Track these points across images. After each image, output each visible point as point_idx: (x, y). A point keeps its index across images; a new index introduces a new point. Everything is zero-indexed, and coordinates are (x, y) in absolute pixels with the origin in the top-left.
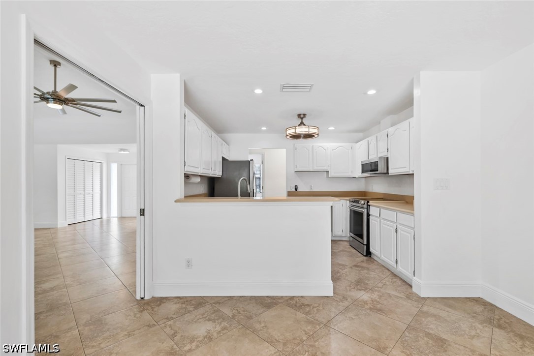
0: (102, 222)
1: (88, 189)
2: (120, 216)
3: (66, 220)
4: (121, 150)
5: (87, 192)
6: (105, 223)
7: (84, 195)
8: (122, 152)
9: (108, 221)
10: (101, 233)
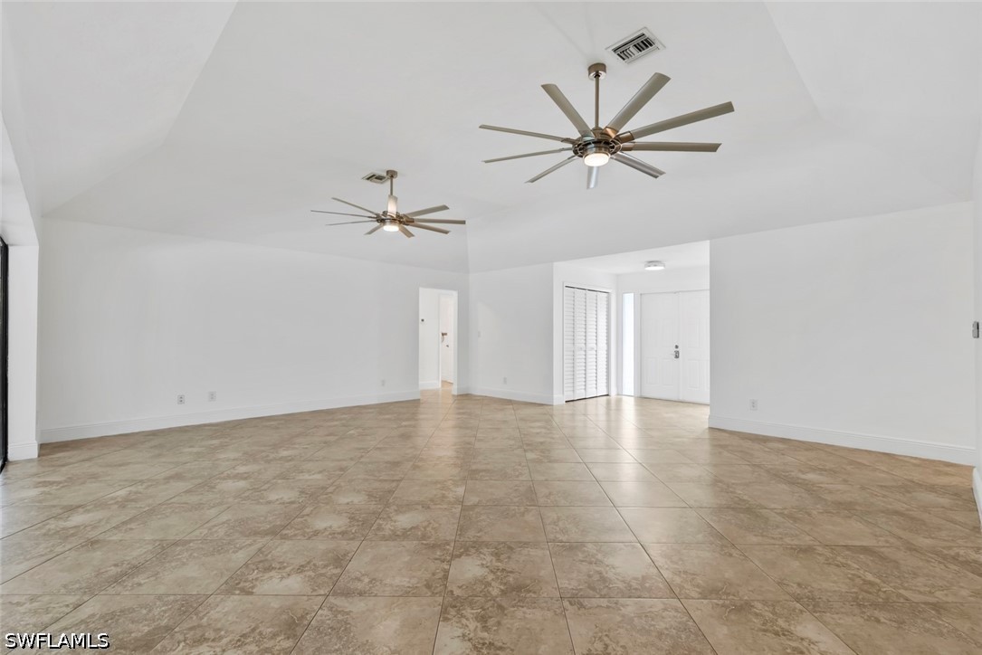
0: (608, 403)
1: (591, 343)
2: (639, 395)
3: (563, 393)
4: (651, 263)
5: (589, 345)
6: (613, 406)
7: (585, 351)
8: (652, 268)
9: (619, 402)
10: (609, 420)
